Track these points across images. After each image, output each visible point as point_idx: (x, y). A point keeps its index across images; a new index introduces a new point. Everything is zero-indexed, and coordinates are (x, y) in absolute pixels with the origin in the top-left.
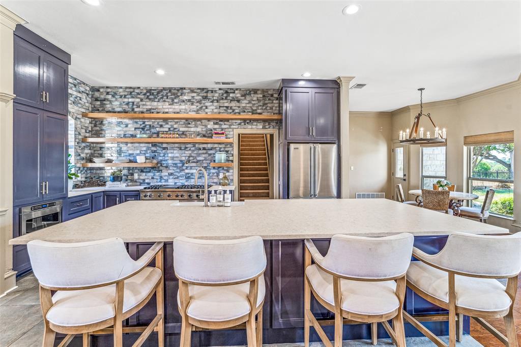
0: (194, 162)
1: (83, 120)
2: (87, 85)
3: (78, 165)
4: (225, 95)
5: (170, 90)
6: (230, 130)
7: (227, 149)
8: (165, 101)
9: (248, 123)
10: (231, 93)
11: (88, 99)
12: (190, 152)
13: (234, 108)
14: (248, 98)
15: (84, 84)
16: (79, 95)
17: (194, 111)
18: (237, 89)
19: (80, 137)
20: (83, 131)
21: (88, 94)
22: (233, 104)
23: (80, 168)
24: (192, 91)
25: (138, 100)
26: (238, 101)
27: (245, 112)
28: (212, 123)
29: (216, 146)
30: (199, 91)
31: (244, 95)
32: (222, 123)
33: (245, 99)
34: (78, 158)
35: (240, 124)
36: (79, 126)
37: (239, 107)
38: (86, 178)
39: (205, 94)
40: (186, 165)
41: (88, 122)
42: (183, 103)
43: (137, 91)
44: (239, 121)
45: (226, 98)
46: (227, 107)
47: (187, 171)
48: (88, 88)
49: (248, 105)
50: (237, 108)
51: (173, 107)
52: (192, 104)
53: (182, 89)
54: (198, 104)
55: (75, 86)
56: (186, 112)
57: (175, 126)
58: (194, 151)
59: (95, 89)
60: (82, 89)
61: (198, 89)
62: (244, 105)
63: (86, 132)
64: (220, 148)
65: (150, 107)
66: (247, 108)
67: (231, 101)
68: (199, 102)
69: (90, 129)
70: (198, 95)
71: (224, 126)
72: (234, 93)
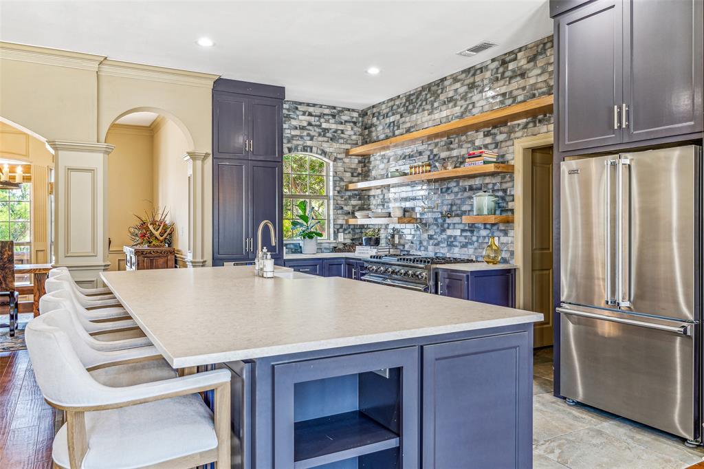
0: (457, 215)
1: (347, 160)
2: (353, 110)
3: (340, 222)
4: (501, 70)
5: (429, 86)
6: (509, 143)
7: (504, 186)
8: (424, 110)
9: (540, 121)
10: (511, 61)
11: (356, 129)
12: (452, 197)
13: (515, 93)
14: (541, 62)
15: (349, 110)
16: (341, 127)
17: (457, 117)
18: (520, 50)
19: (342, 184)
20: (348, 175)
21: (355, 123)
22: (517, 83)
23: (342, 225)
24: (456, 80)
25: (398, 116)
26: (523, 75)
27: (534, 96)
28: (481, 134)
29: (488, 180)
30: (464, 75)
31: (532, 59)
32: (495, 131)
33: (535, 65)
34: (340, 212)
35: (525, 127)
36: (342, 169)
37: (524, 88)
38: (352, 240)
39: (471, 80)
40: (448, 221)
41: (356, 161)
42: (444, 107)
43: (397, 102)
44: (525, 120)
45: (503, 77)
46: (504, 95)
47: (449, 232)
48: (355, 115)
49: (540, 79)
50: (520, 91)
51: (433, 117)
52: (455, 105)
53: (443, 80)
54: (462, 102)
55: (334, 116)
56: (448, 119)
57: (435, 151)
58: (457, 193)
59: (364, 114)
60: (344, 118)
61: (463, 72)
62: (532, 81)
63: (352, 176)
64: (494, 184)
65: (408, 125)
66: (539, 85)
67: (511, 78)
68: (464, 98)
69: (359, 170)
70: (463, 85)
71: (500, 138)
72: (515, 59)
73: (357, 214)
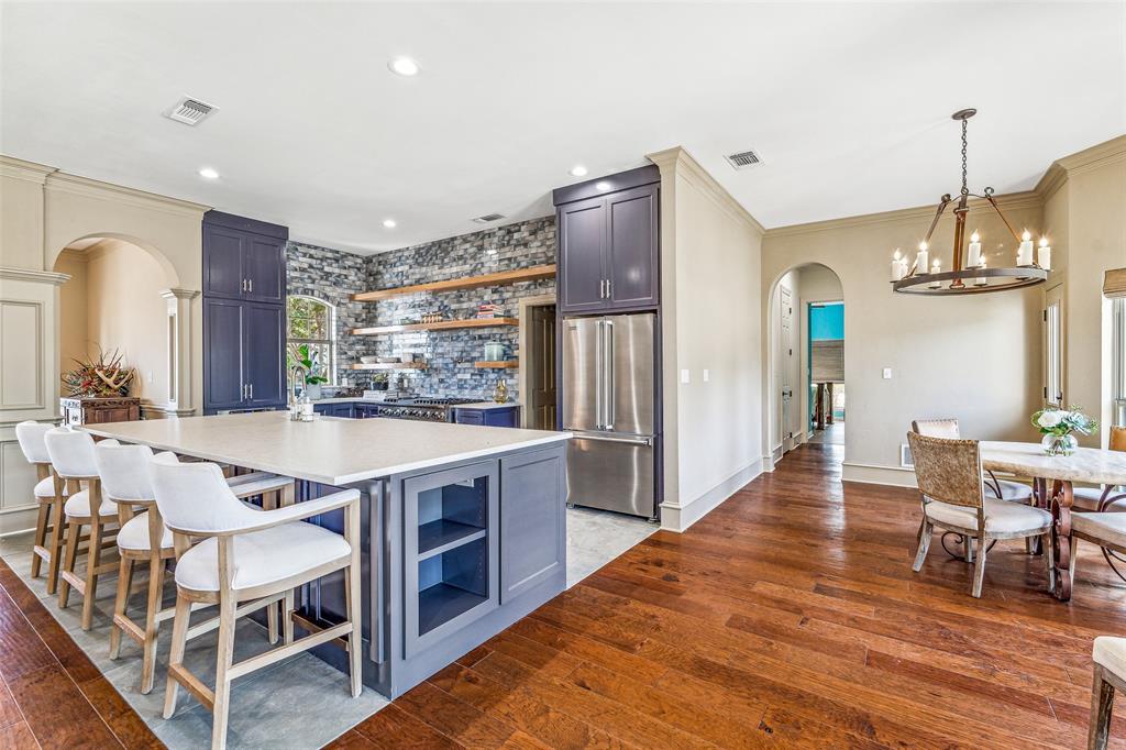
0: (468, 361)
1: (350, 305)
2: (357, 256)
3: (344, 367)
4: (507, 238)
5: (440, 242)
6: (514, 300)
7: (510, 336)
8: (434, 264)
9: (540, 285)
10: (516, 231)
11: (360, 275)
12: (462, 344)
13: (519, 259)
14: (540, 236)
15: (352, 255)
16: (344, 272)
17: (467, 274)
18: (523, 224)
19: (346, 329)
20: (352, 320)
21: (359, 269)
22: (520, 251)
23: (346, 371)
24: (465, 240)
25: (407, 267)
26: (526, 245)
27: (535, 263)
28: (489, 291)
29: (495, 331)
30: (473, 237)
31: (533, 233)
32: (502, 289)
33: (536, 238)
34: (343, 357)
35: (528, 288)
36: (345, 314)
37: (526, 256)
38: (357, 384)
39: (480, 243)
40: (459, 366)
41: (361, 307)
42: (455, 264)
43: (406, 254)
44: (527, 283)
45: (508, 244)
46: (509, 259)
47: (459, 376)
48: (359, 261)
49: (540, 250)
50: (523, 258)
51: (443, 271)
52: (465, 263)
53: (453, 239)
54: (471, 262)
55: (337, 261)
56: (458, 277)
57: (446, 303)
58: (466, 342)
59: (368, 260)
60: (348, 263)
61: (473, 234)
62: (533, 251)
63: (356, 321)
64: (501, 335)
65: (418, 276)
66: (540, 255)
67: (515, 246)
68: (474, 257)
69: (364, 316)
70: (472, 246)
71: (507, 295)
72: (519, 231)
73: (362, 359)
